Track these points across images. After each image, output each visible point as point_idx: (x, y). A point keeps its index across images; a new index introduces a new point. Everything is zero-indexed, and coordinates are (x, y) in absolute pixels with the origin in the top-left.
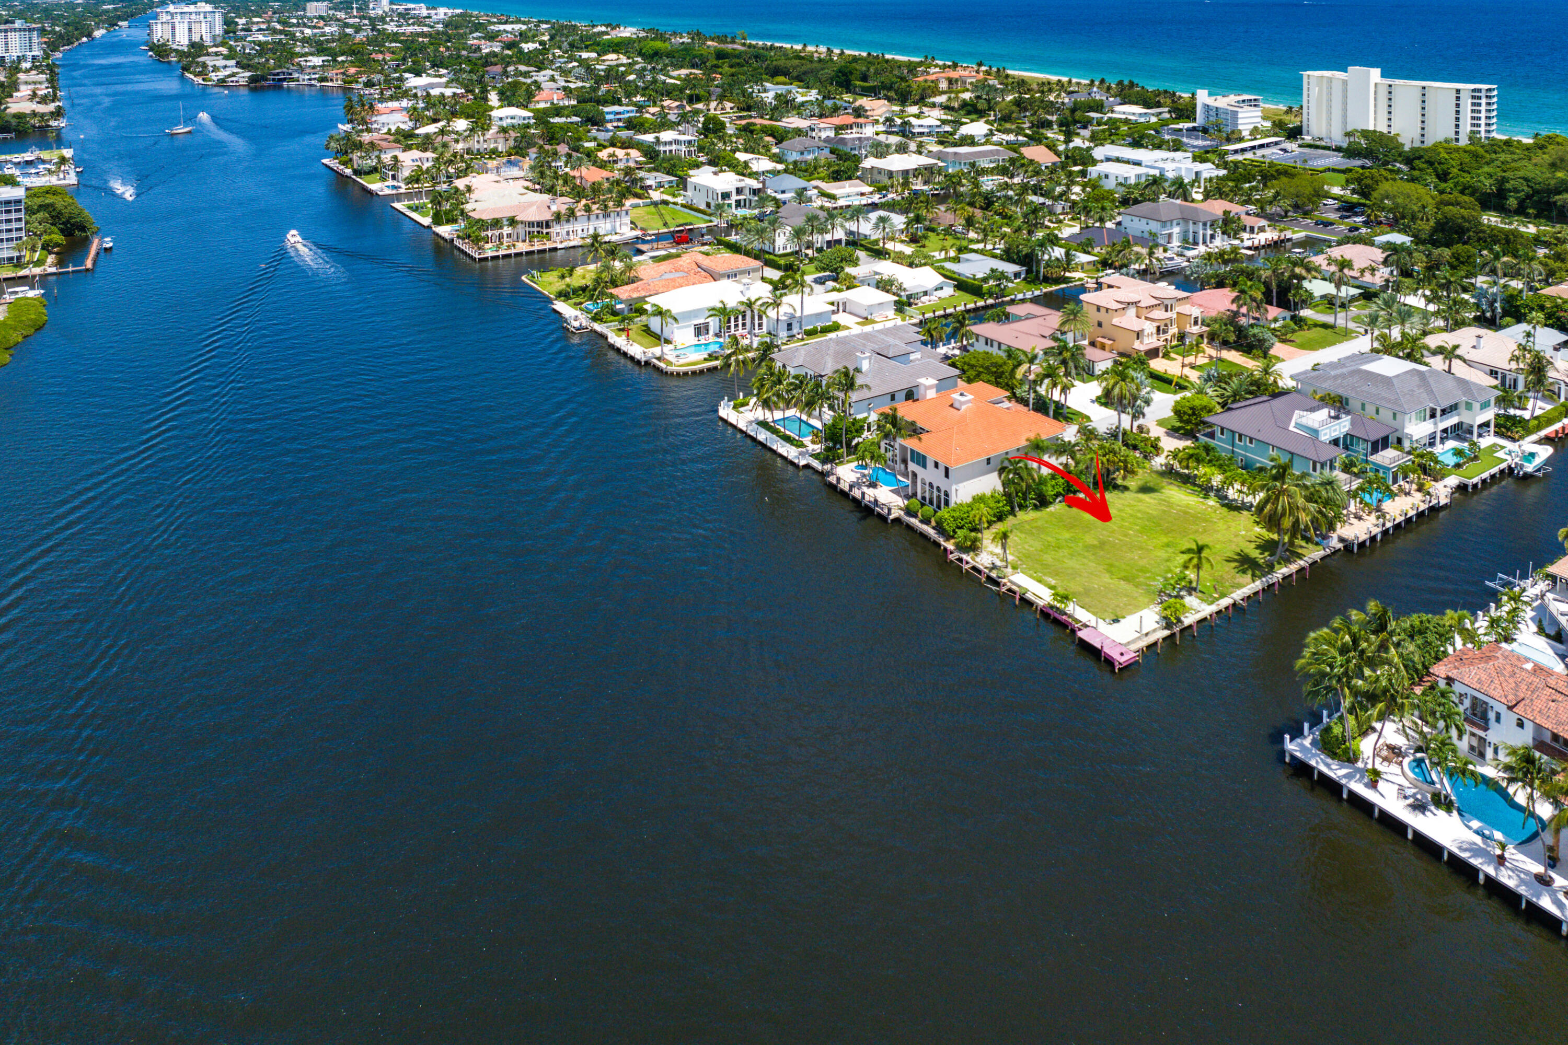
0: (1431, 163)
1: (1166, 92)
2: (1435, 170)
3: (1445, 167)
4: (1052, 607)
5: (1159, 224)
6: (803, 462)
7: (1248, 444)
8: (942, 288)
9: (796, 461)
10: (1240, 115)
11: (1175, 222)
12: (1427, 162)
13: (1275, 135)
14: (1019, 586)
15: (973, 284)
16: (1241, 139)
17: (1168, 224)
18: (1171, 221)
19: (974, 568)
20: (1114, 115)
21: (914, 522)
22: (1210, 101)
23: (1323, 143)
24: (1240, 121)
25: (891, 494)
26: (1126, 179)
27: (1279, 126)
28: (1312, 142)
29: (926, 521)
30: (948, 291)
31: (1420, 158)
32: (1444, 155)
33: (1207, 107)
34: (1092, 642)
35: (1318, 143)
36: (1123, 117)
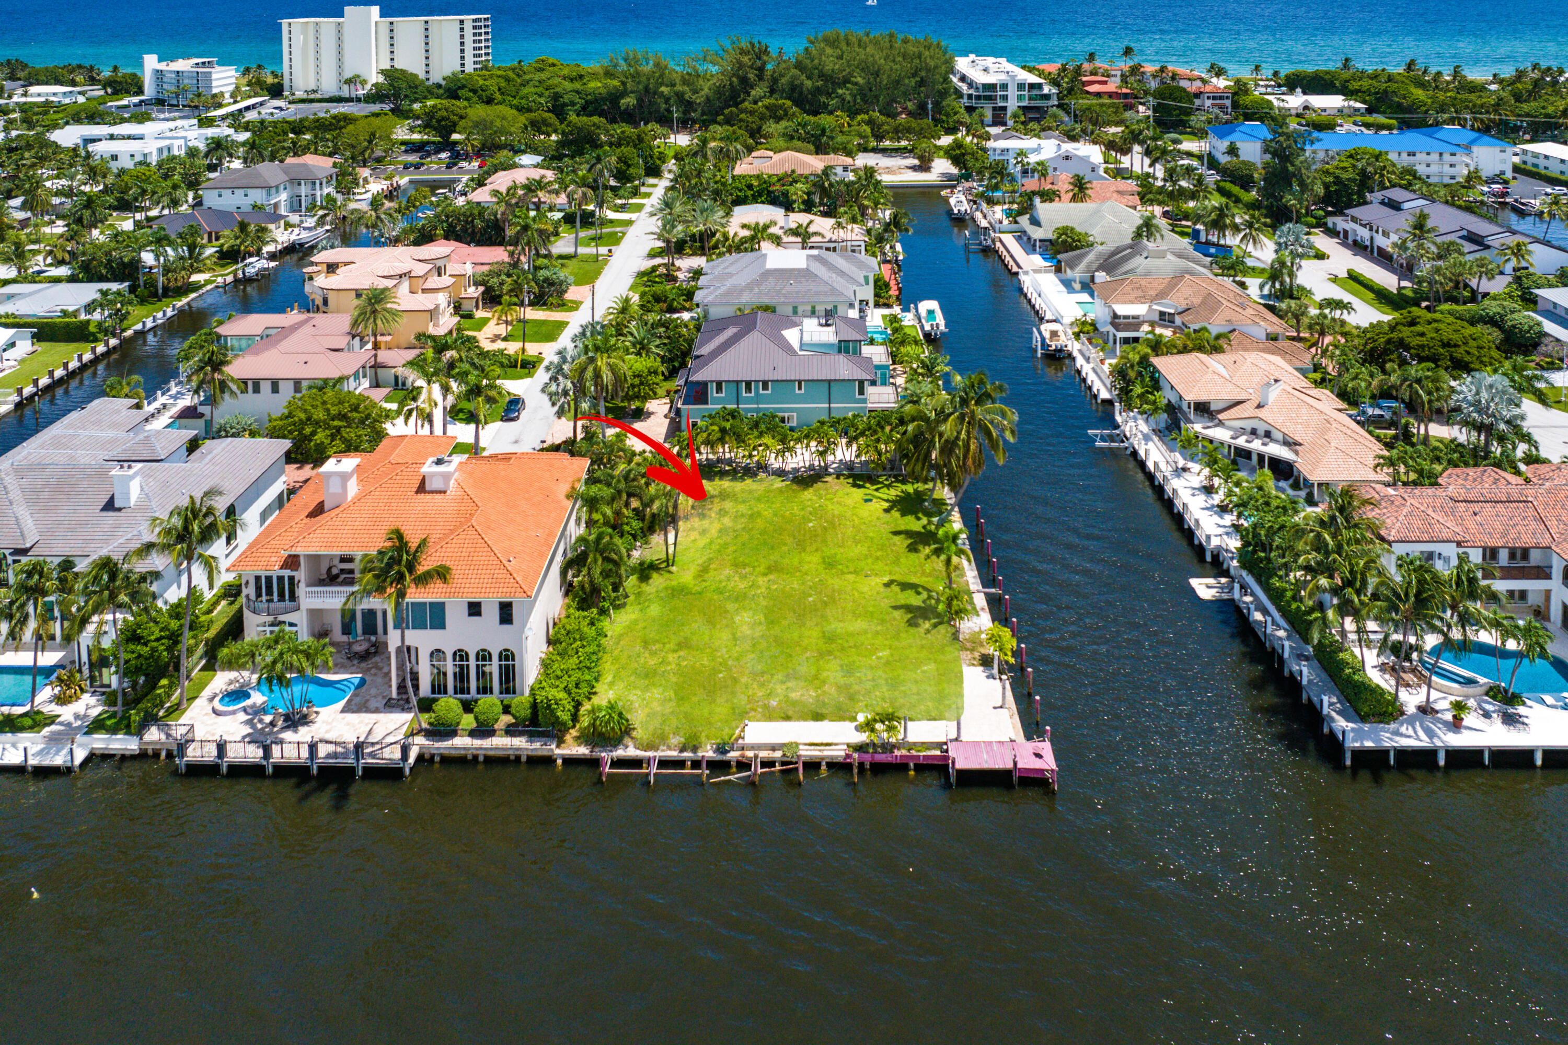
0: (474, 91)
1: (80, 67)
2: (480, 97)
3: (488, 93)
4: (860, 748)
5: (264, 191)
6: (80, 756)
7: (761, 391)
8: (13, 345)
9: (59, 760)
10: (214, 76)
11: (282, 187)
12: (471, 90)
13: (256, 95)
14: (773, 748)
15: (68, 324)
16: (220, 106)
17: (273, 190)
18: (277, 187)
19: (663, 763)
20: (29, 99)
21: (461, 742)
22: (162, 66)
23: (318, 96)
24: (214, 84)
25: (350, 717)
26: (145, 155)
27: (258, 86)
28: (305, 96)
29: (483, 730)
30: (25, 346)
31: (463, 87)
32: (481, 82)
33: (159, 74)
34: (986, 766)
35: (312, 96)
36: (43, 99)
